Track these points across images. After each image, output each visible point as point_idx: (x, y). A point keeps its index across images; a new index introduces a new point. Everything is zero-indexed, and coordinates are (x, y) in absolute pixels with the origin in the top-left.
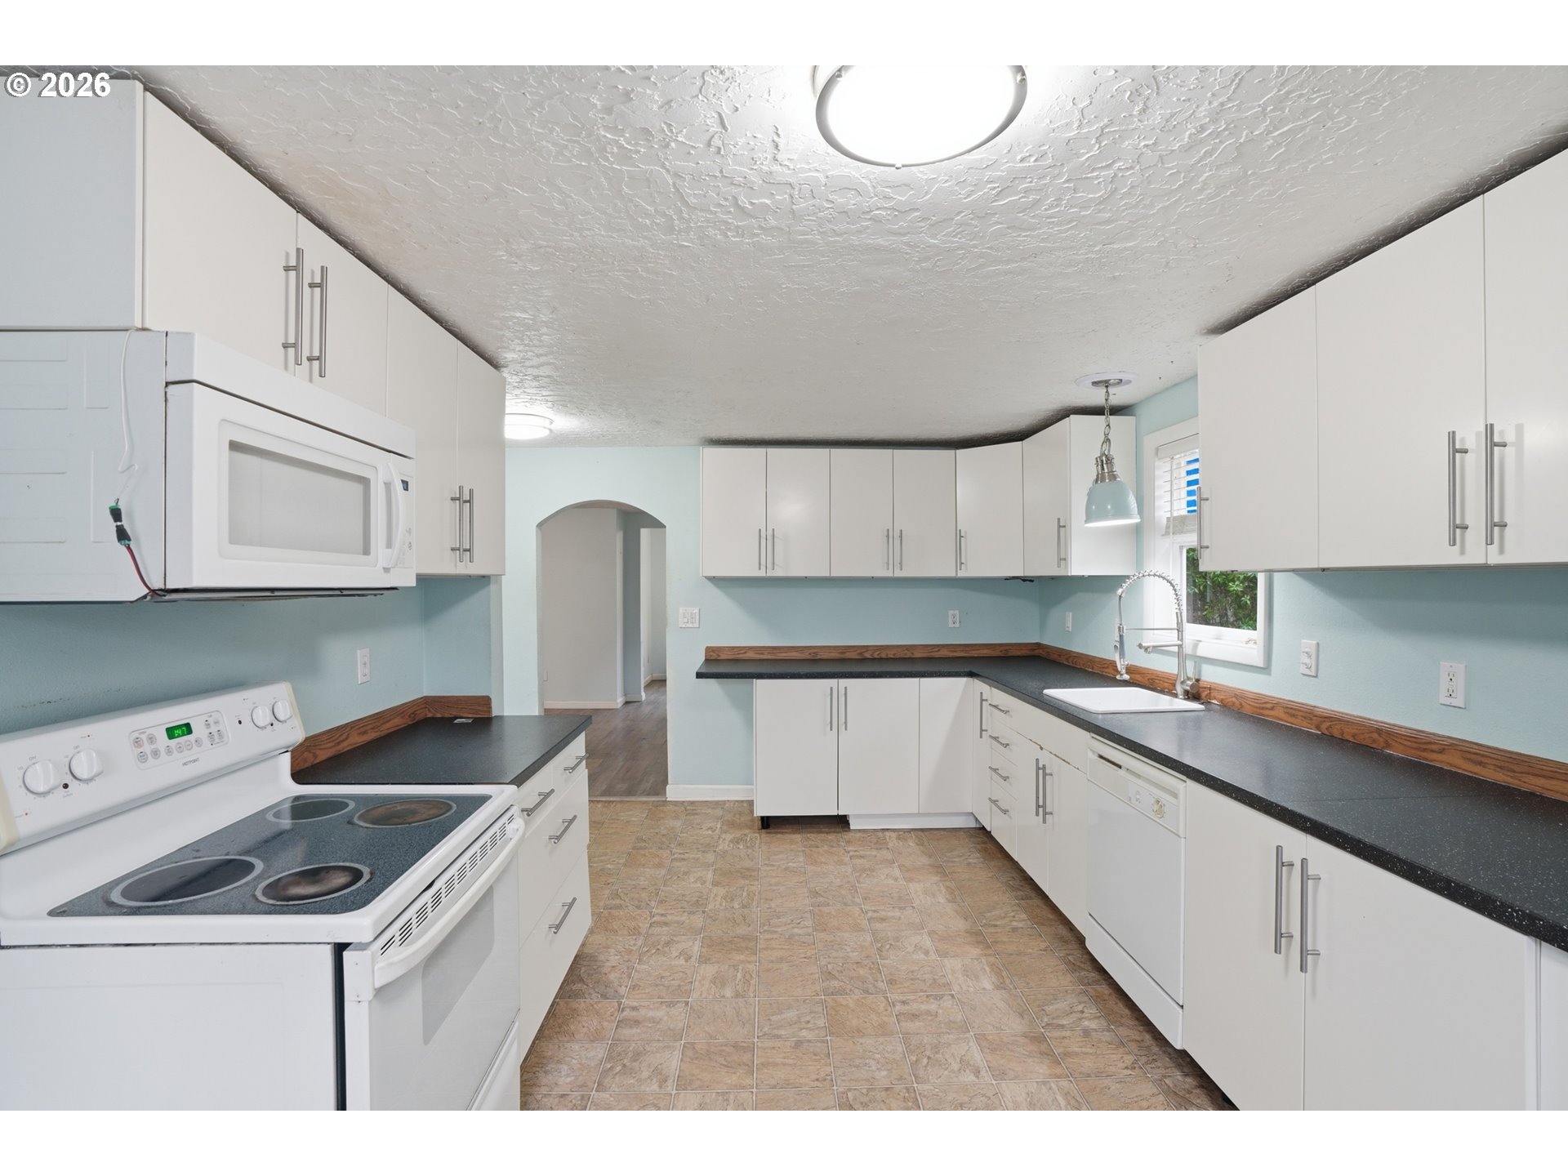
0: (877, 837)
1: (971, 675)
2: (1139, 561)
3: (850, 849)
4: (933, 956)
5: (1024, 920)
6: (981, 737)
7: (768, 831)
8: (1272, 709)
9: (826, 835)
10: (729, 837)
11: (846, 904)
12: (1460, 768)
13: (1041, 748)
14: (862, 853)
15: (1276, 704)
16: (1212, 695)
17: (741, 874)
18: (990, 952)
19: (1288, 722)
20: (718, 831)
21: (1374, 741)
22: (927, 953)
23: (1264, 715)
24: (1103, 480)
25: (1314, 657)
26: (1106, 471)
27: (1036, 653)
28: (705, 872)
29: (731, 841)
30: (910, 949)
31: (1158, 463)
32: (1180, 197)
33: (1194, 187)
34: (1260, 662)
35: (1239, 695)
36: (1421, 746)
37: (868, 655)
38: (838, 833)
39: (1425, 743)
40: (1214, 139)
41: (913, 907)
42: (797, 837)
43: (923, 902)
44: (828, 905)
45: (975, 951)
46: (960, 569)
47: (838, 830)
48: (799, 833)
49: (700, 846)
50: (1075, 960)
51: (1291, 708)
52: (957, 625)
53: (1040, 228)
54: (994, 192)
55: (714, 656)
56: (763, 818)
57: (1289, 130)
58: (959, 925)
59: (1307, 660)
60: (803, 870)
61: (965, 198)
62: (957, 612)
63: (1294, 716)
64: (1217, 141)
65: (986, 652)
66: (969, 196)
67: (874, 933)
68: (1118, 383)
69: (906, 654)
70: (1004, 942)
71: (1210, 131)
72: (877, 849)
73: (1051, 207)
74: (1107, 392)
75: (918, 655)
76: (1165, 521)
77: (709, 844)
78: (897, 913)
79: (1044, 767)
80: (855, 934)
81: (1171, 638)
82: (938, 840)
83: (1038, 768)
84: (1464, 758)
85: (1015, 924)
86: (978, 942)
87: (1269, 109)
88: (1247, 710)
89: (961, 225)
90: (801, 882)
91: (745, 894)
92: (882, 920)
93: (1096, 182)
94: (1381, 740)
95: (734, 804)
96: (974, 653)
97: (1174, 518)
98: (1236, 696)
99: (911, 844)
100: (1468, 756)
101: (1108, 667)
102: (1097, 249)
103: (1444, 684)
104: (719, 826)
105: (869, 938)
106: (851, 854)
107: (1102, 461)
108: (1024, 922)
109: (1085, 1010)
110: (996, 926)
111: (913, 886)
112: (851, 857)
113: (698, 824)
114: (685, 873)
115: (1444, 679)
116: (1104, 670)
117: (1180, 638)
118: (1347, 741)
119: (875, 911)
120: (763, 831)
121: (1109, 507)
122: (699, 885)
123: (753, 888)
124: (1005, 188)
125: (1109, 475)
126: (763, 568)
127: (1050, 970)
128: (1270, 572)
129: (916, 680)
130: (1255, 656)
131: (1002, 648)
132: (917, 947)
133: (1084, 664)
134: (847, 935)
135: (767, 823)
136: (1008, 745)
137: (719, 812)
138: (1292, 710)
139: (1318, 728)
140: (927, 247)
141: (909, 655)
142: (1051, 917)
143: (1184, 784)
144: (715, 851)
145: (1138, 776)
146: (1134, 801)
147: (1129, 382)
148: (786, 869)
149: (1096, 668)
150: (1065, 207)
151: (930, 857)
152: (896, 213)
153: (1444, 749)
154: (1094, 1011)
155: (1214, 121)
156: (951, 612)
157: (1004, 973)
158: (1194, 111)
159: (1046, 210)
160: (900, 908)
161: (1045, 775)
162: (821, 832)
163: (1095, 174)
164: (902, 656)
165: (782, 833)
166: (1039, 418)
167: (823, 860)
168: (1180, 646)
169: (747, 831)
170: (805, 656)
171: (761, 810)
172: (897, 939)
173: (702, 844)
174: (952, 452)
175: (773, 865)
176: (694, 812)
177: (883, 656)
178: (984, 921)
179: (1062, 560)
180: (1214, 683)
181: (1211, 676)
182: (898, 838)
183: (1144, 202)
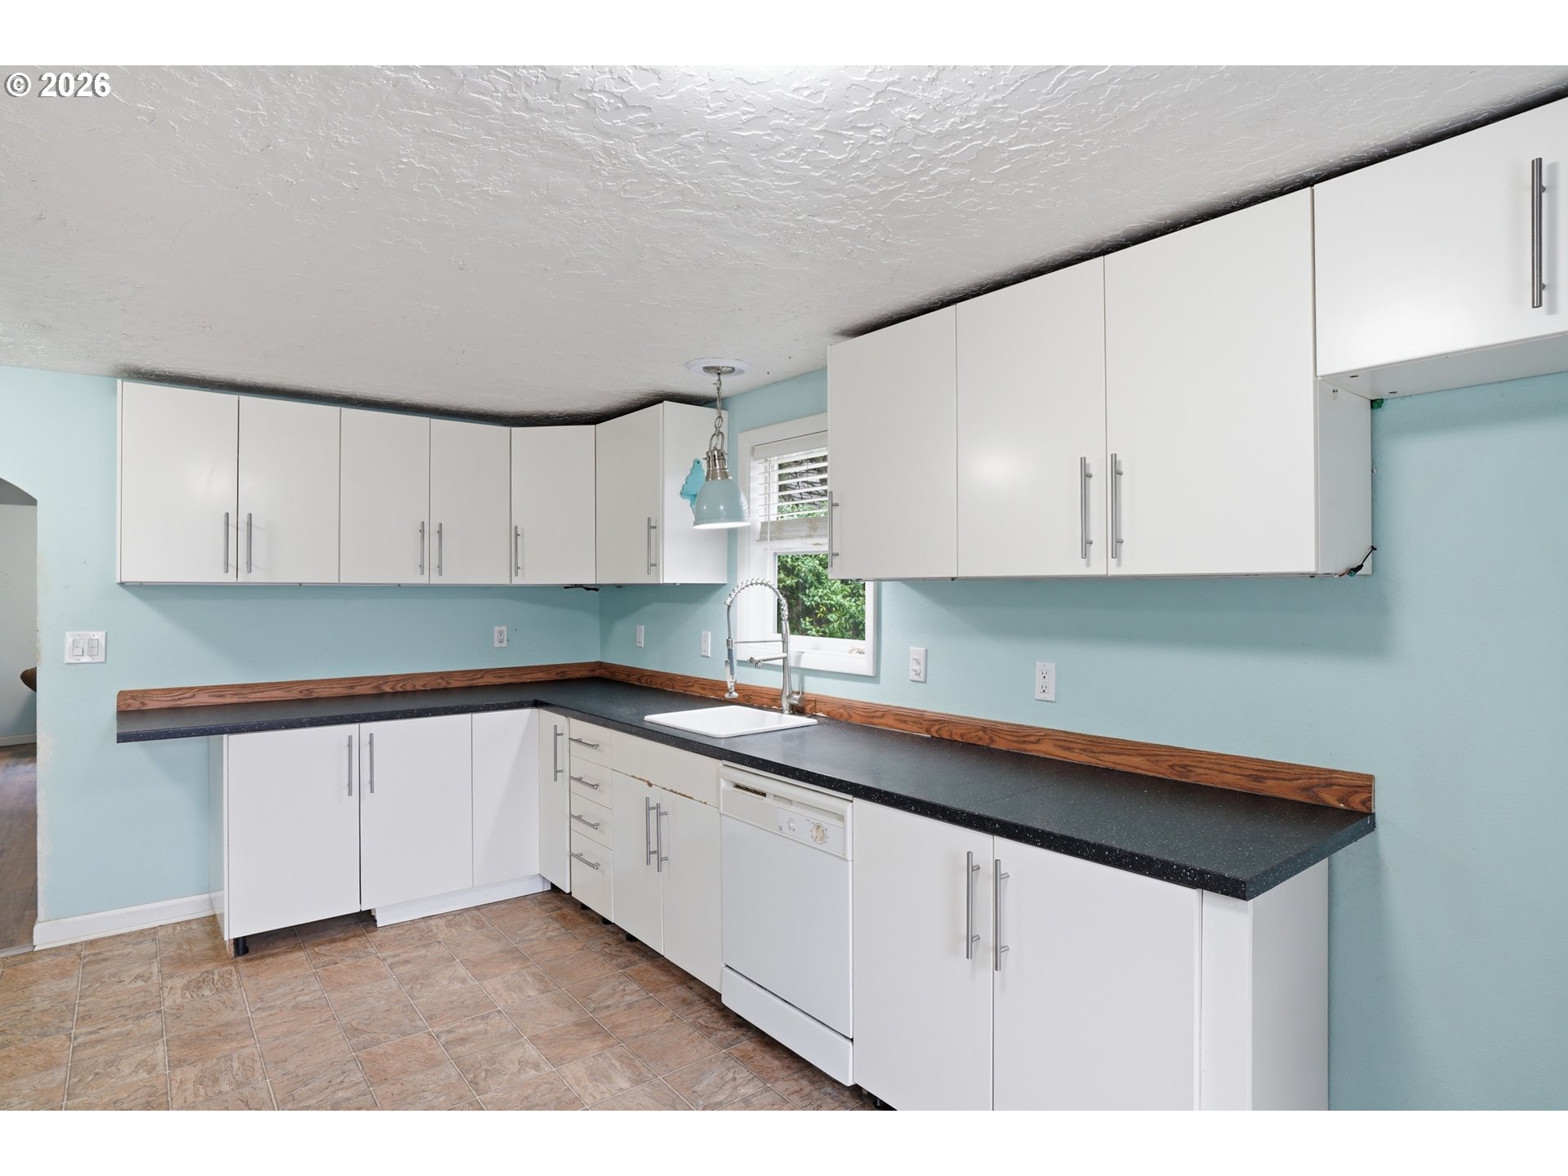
0: (419, 930)
1: (537, 704)
2: (732, 568)
3: (384, 955)
4: (547, 1068)
5: (636, 991)
6: (556, 780)
7: (248, 956)
8: (883, 716)
9: (343, 943)
10: (179, 982)
11: (404, 1034)
12: (1052, 755)
13: (650, 785)
14: (405, 956)
15: (886, 712)
16: (817, 707)
17: (220, 1034)
18: (611, 1042)
19: (899, 728)
20: (155, 978)
21: (980, 739)
22: (537, 1067)
23: (873, 724)
24: (714, 477)
25: (922, 663)
26: (718, 467)
27: (597, 673)
28: (150, 1051)
29: (186, 987)
30: (514, 1068)
31: (754, 464)
32: (905, 185)
33: (923, 179)
34: (869, 672)
35: (848, 706)
36: (1021, 739)
37: (387, 689)
38: (360, 936)
39: (1025, 736)
40: (968, 135)
41: (499, 1012)
42: (300, 956)
43: (510, 1001)
44: (378, 1042)
45: (595, 1046)
46: (516, 575)
47: (360, 932)
48: (301, 949)
49: (126, 1011)
50: (706, 1022)
51: (902, 715)
52: (505, 644)
53: (760, 178)
54: (743, 118)
55: (136, 705)
56: (236, 941)
57: (1026, 148)
58: (565, 1018)
59: (917, 667)
60: (323, 1002)
61: (709, 114)
62: (504, 628)
63: (904, 722)
64: (968, 138)
65: (540, 676)
66: (716, 112)
67: (458, 1061)
68: (730, 372)
69: (439, 684)
70: (624, 1025)
71: (970, 125)
72: (424, 946)
73: (789, 155)
74: (719, 380)
75: (455, 684)
76: (759, 526)
77: (144, 1002)
78: (481, 1027)
79: (658, 807)
80: (431, 1072)
81: (776, 650)
82: (501, 916)
83: (648, 809)
84: (1056, 746)
85: (628, 998)
86: (595, 1034)
87: (1023, 122)
88: (856, 720)
89: (684, 146)
90: (326, 1021)
91: (236, 1065)
92: (463, 1040)
93: (845, 142)
94: (987, 737)
95: (174, 929)
96: (527, 678)
97: (772, 522)
98: (844, 707)
99: (469, 929)
100: (1059, 743)
101: (692, 686)
102: (801, 218)
103: (1039, 681)
104: (155, 969)
105: (453, 1071)
106: (389, 961)
107: (714, 456)
108: (637, 994)
109: (737, 1076)
110: (608, 1007)
111: (489, 985)
112: (391, 966)
113: (115, 975)
114: (110, 1063)
115: (1039, 677)
116: (687, 689)
117: (785, 650)
118: (956, 741)
119: (449, 1032)
120: (240, 958)
121: (722, 507)
122: (145, 1075)
123: (246, 1051)
124: (758, 117)
125: (721, 473)
126: (232, 570)
127: (684, 1042)
128: (878, 582)
129: (467, 716)
130: (864, 666)
131: (558, 670)
132: (523, 1064)
133: (661, 684)
134: (420, 1077)
135: (243, 946)
136: (597, 785)
137: (148, 947)
138: (902, 716)
139: (928, 731)
140: (630, 162)
141: (443, 684)
142: (664, 979)
143: (851, 804)
144: (159, 1012)
145: (790, 801)
146: (785, 829)
147: (742, 372)
148: (296, 1007)
149: (676, 686)
150: (800, 161)
151: (498, 940)
152: (620, 105)
153: (1040, 740)
154: (745, 1074)
155: (979, 117)
156: (497, 629)
157: (637, 1063)
158: (970, 100)
159: (782, 158)
160: (482, 1018)
161: (659, 815)
162: (333, 941)
163: (850, 133)
164: (435, 687)
165: (272, 955)
166: (622, 400)
167: (350, 980)
168: (785, 659)
169: (209, 966)
170: (295, 694)
171: (234, 930)
172: (492, 1061)
173: (131, 1007)
174: (507, 429)
175: (271, 1008)
176: (100, 957)
177: (409, 688)
178: (593, 1005)
179: (653, 565)
180: (818, 695)
181: (815, 687)
182: (449, 925)
183: (872, 180)
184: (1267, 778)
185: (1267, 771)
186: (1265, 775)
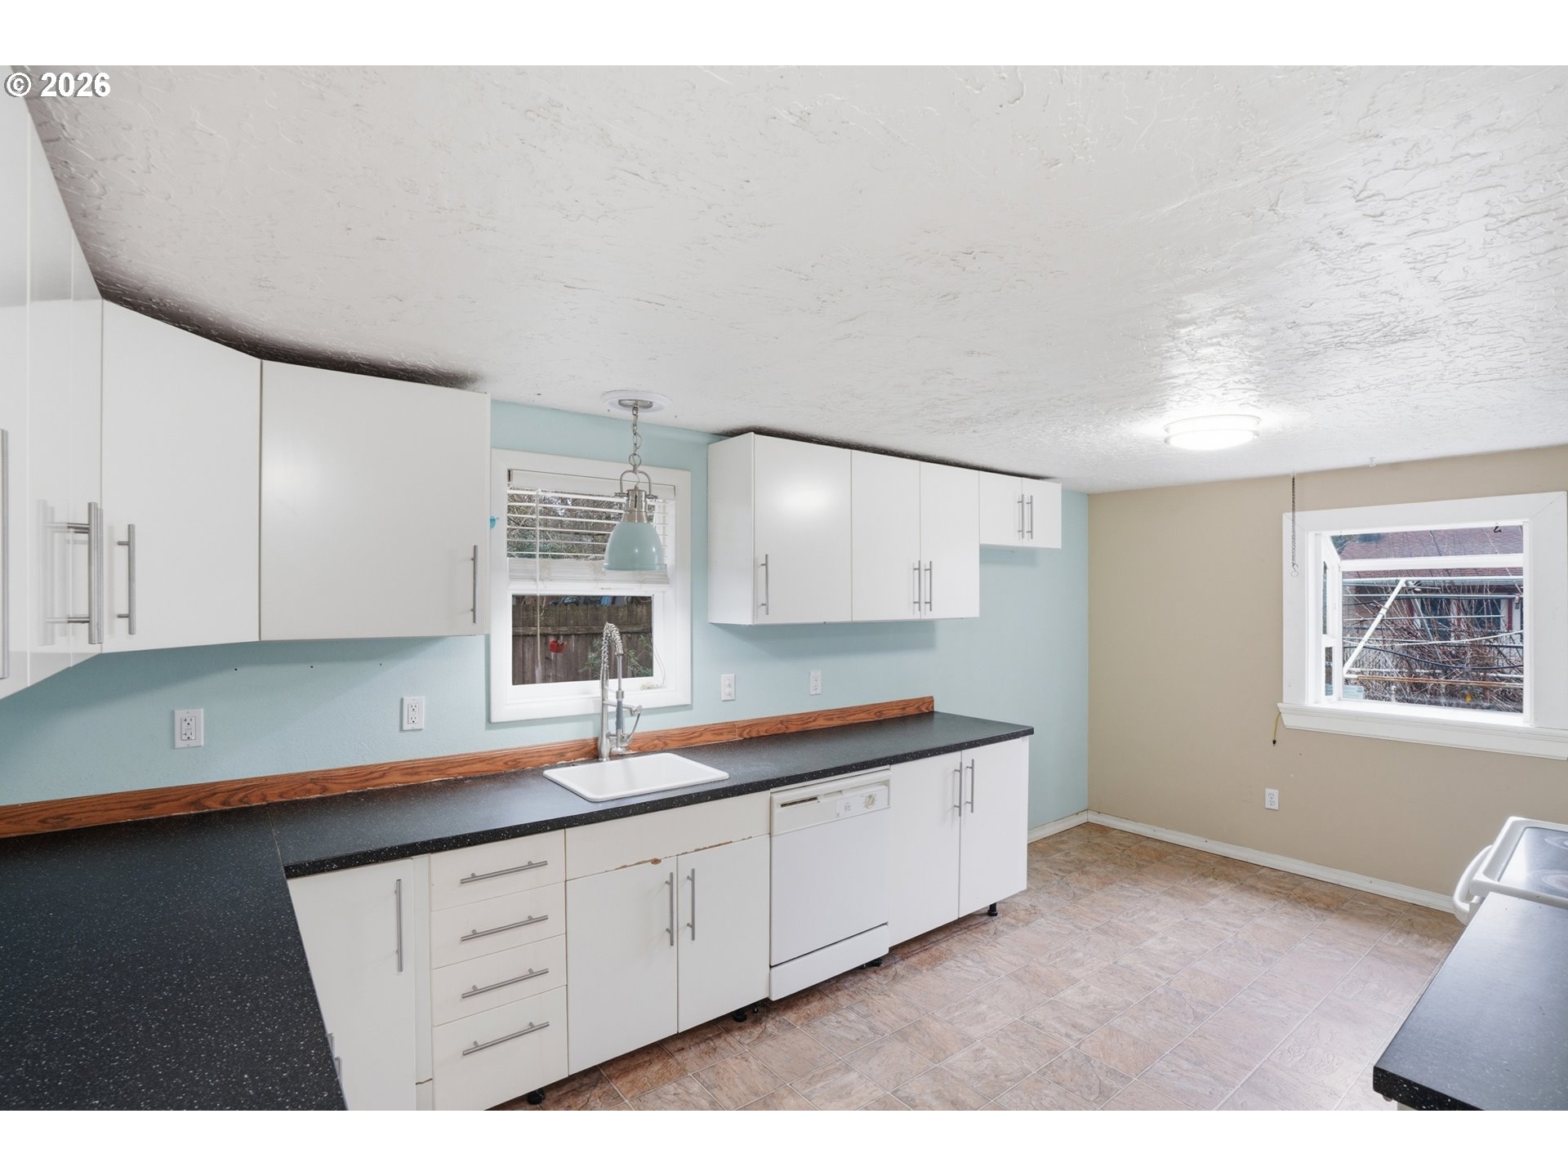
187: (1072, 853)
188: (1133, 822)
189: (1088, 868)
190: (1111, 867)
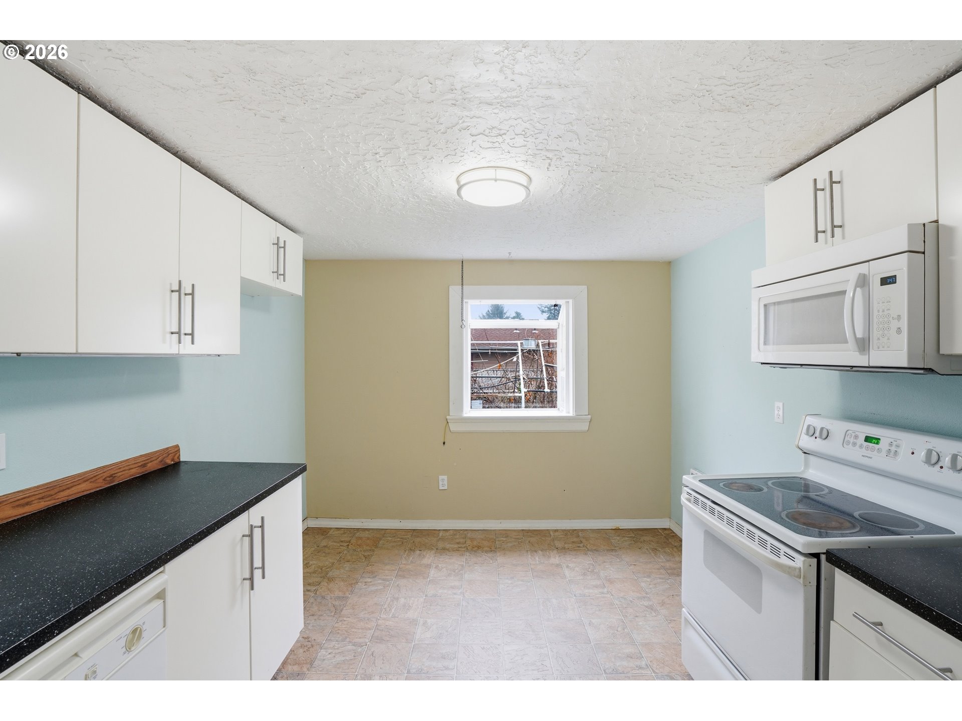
184: (147, 463)
185: (148, 459)
186: (147, 462)
187: (311, 562)
188: (346, 520)
189: (330, 574)
190: (347, 566)
